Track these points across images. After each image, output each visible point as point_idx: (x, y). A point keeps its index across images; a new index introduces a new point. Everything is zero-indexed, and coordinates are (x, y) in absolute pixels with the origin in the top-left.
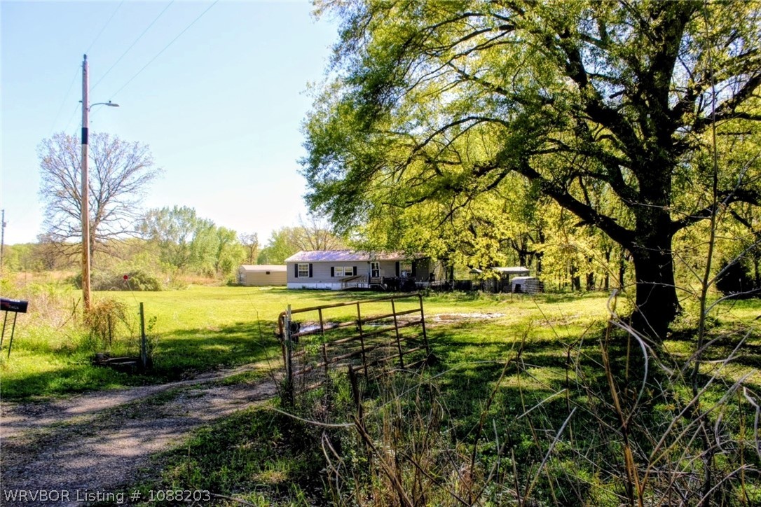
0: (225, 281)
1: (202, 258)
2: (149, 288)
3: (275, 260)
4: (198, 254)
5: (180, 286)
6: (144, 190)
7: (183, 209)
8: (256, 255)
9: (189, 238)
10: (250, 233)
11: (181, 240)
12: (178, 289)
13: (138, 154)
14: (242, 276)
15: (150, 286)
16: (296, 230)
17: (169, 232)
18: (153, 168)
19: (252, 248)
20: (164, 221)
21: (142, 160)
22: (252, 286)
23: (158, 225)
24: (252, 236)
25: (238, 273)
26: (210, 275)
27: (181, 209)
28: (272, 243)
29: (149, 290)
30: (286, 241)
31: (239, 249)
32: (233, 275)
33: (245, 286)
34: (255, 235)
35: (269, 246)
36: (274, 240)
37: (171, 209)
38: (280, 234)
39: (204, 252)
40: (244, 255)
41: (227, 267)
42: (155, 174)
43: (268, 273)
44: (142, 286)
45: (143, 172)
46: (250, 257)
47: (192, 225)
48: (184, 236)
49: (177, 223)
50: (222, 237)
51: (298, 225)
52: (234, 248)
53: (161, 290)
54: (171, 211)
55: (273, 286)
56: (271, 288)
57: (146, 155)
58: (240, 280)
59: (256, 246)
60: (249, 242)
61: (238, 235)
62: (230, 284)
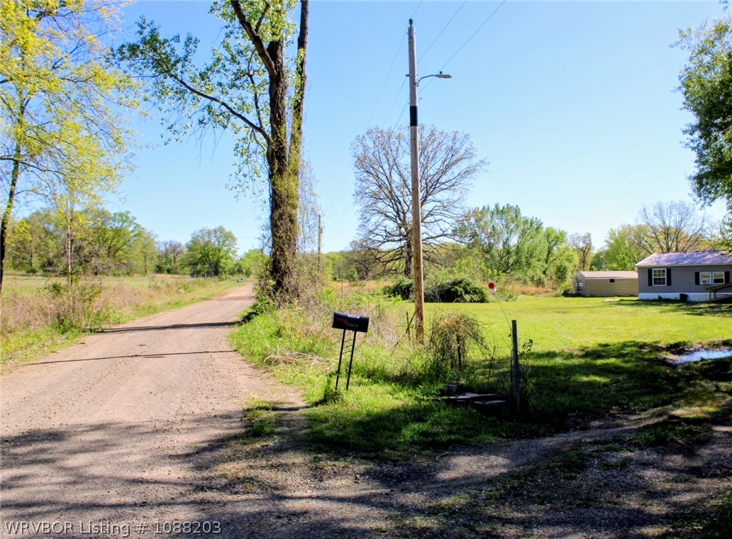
0: (560, 291)
1: (529, 264)
2: (475, 299)
3: (615, 265)
4: (524, 260)
5: (510, 297)
6: (466, 187)
7: (506, 207)
8: (589, 260)
9: (514, 241)
10: (582, 234)
11: (504, 243)
12: (507, 301)
13: (457, 146)
14: (581, 284)
15: (476, 297)
16: (640, 227)
17: (491, 235)
18: (475, 160)
19: (584, 252)
20: (486, 223)
21: (462, 152)
22: (592, 296)
23: (479, 227)
24: (584, 237)
25: (575, 281)
26: (539, 283)
27: (504, 207)
28: (611, 245)
29: (475, 302)
30: (626, 242)
31: (570, 253)
32: (569, 283)
33: (584, 296)
34: (589, 236)
35: (607, 248)
36: (612, 241)
37: (492, 208)
38: (619, 233)
39: (531, 256)
40: (577, 259)
41: (561, 273)
42: (477, 168)
43: (612, 281)
44: (467, 297)
45: (463, 165)
46: (583, 262)
47: (517, 226)
48: (508, 239)
49: (499, 223)
50: (550, 240)
51: (642, 223)
52: (564, 252)
53: (488, 302)
54: (492, 210)
55: (619, 296)
56: (617, 299)
57: (466, 145)
58: (578, 290)
59: (589, 249)
60: (581, 245)
61: (568, 237)
62: (566, 294)
